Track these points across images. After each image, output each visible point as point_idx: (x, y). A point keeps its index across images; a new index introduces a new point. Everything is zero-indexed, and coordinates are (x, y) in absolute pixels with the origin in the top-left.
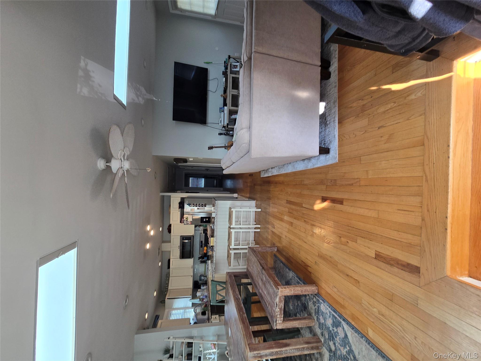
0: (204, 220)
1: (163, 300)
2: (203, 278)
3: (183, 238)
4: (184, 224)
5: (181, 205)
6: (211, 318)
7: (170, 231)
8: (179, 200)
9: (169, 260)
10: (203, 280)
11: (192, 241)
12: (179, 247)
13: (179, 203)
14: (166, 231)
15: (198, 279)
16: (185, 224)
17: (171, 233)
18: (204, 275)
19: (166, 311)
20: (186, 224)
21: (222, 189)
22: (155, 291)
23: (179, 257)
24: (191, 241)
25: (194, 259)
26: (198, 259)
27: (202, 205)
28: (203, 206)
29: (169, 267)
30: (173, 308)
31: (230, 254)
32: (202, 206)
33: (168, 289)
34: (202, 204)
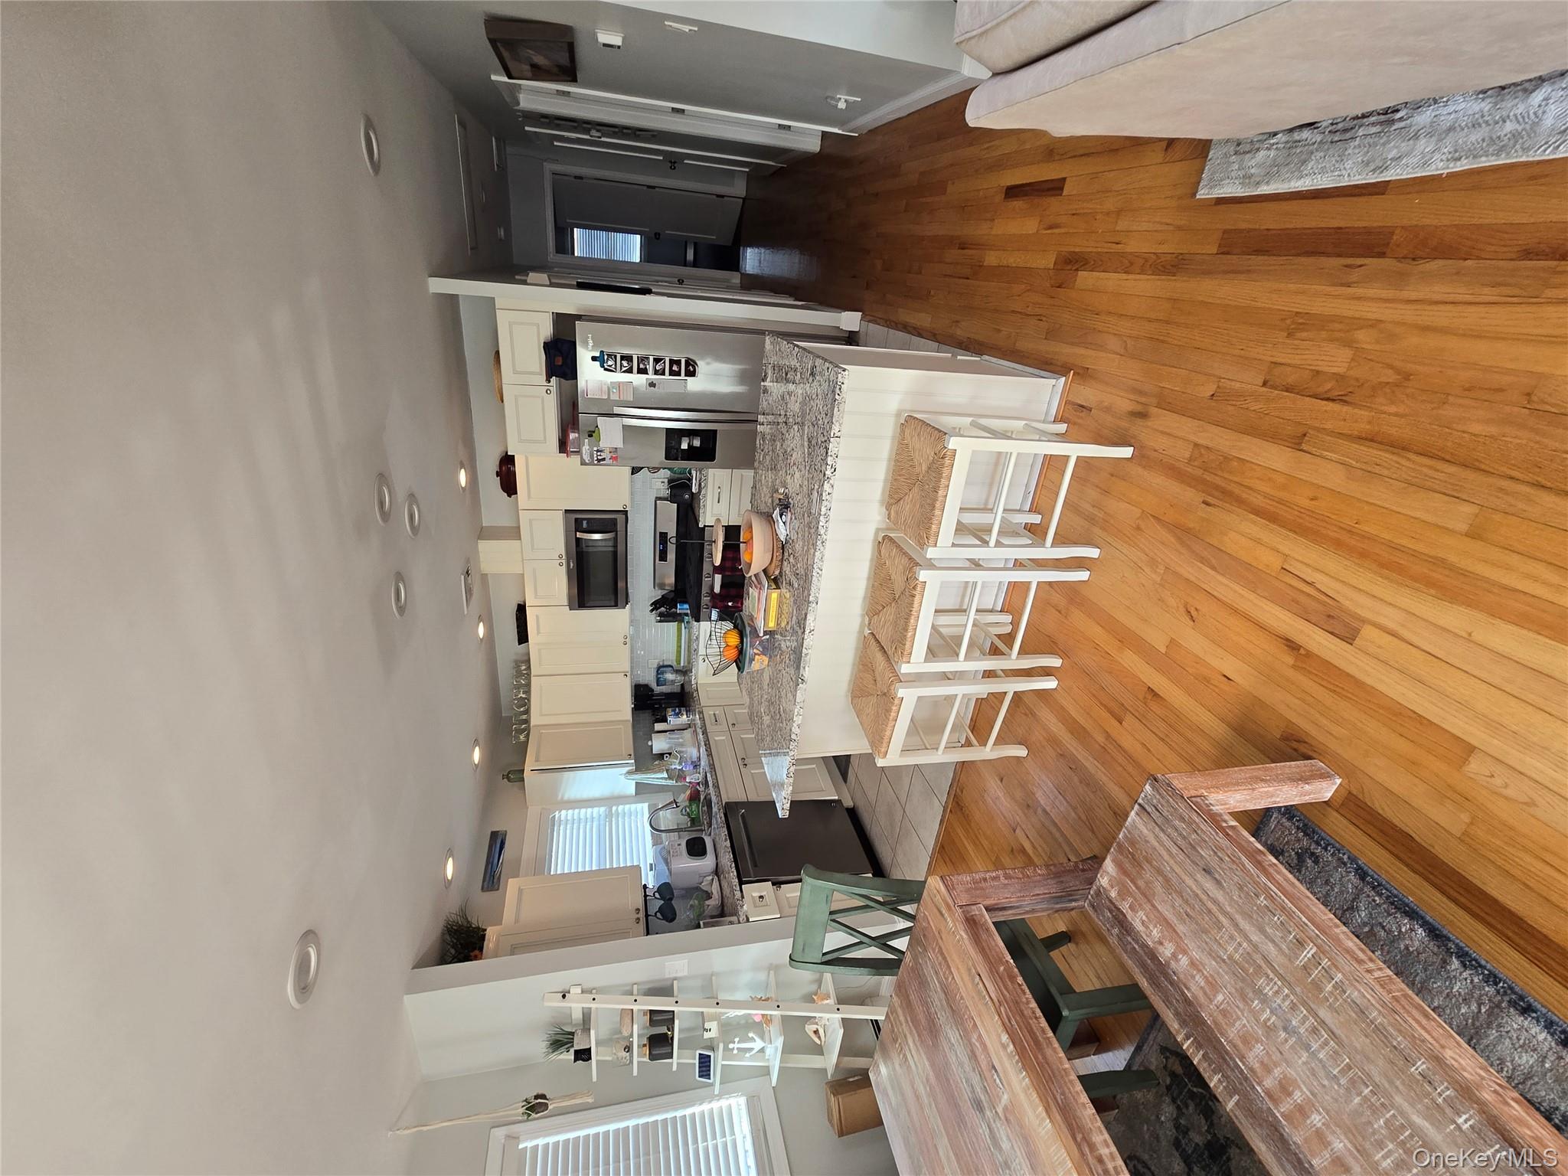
0: (684, 446)
1: (515, 771)
2: (670, 676)
3: (580, 522)
4: (583, 463)
5: (559, 361)
6: (743, 897)
7: (509, 485)
8: (546, 330)
9: (521, 610)
10: (673, 682)
11: (621, 534)
12: (560, 557)
13: (547, 346)
14: (491, 484)
15: (649, 678)
16: (587, 459)
17: (516, 493)
18: (674, 664)
19: (533, 811)
20: (591, 464)
21: (735, 278)
22: (476, 742)
23: (565, 602)
24: (616, 539)
25: (632, 609)
26: (652, 611)
27: (675, 368)
28: (678, 374)
29: (523, 637)
30: (560, 797)
31: (896, 702)
32: (672, 373)
33: (527, 721)
34: (672, 362)
